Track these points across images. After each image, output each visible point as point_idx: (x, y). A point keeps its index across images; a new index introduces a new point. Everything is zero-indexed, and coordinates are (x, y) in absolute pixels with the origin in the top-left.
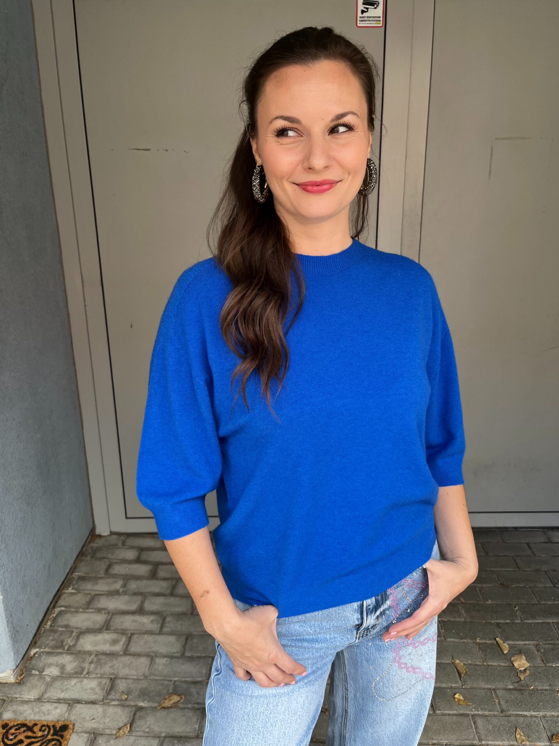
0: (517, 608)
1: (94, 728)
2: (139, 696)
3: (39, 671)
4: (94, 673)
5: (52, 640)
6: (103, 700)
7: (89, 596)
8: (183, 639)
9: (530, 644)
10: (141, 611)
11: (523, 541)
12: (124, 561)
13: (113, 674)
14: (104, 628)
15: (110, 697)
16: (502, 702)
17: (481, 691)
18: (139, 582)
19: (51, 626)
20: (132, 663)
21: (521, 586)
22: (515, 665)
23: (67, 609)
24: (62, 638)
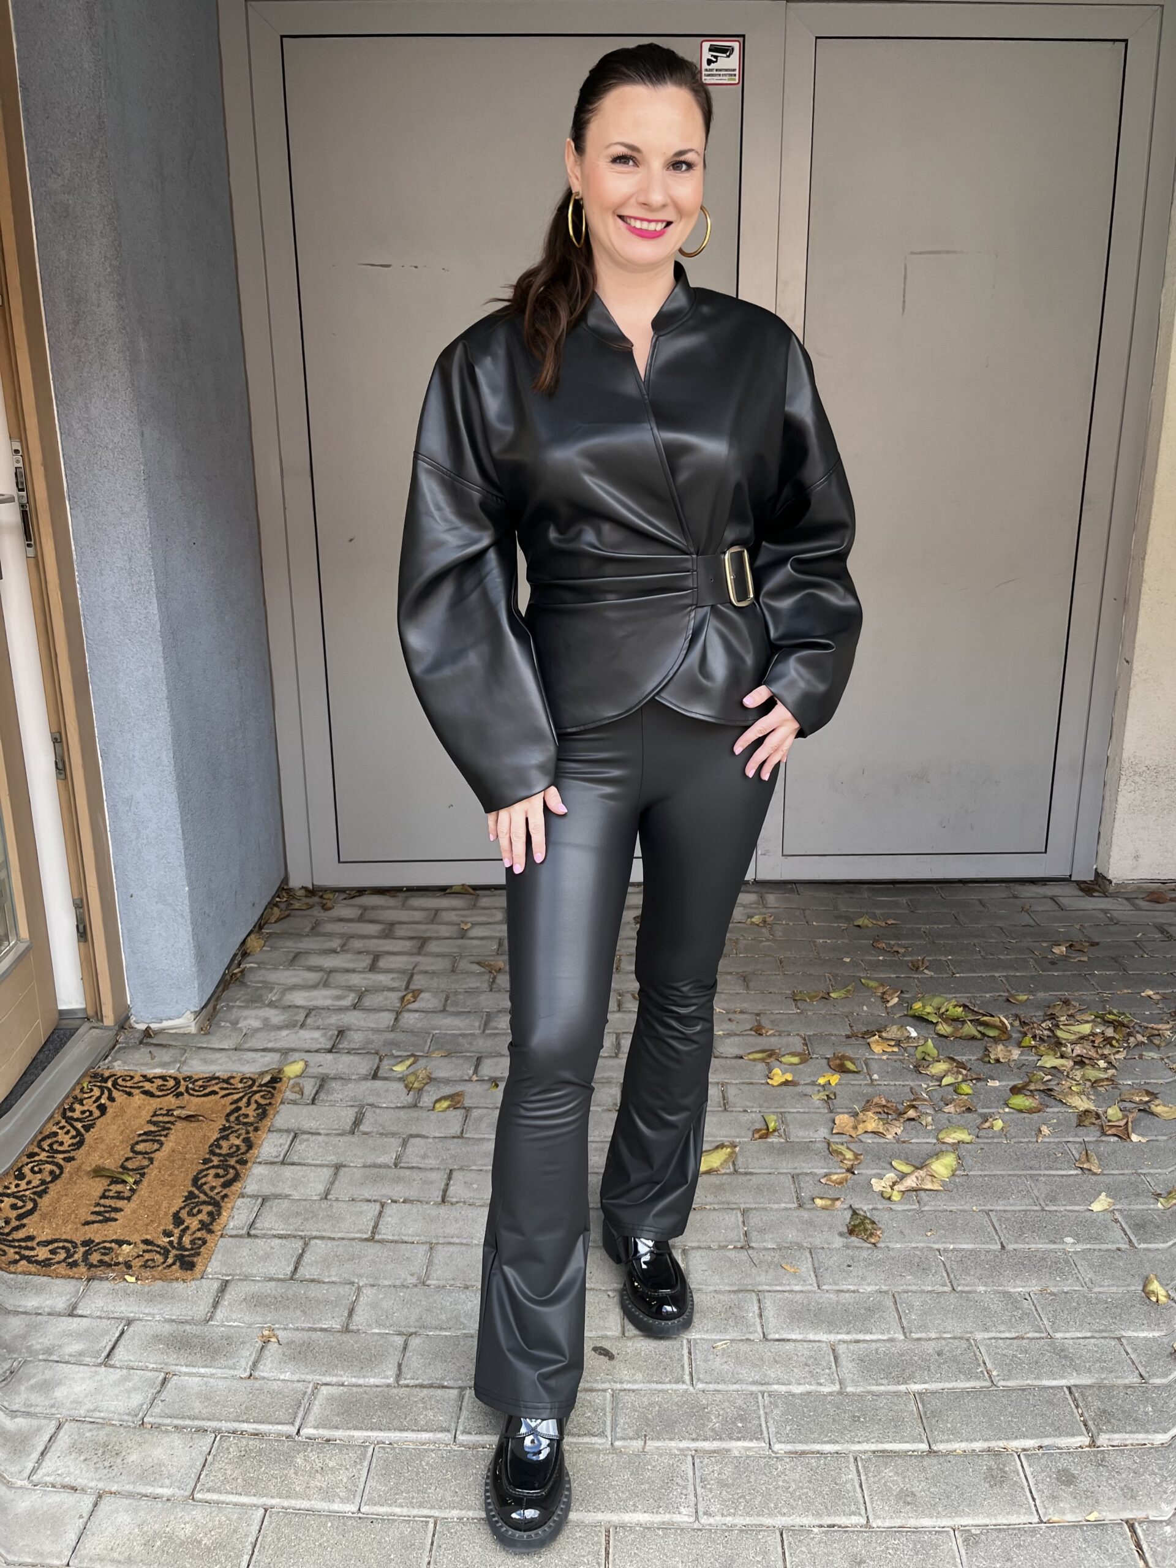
2: (384, 1045)
3: (231, 1023)
5: (245, 995)
6: (329, 1050)
7: (293, 954)
10: (373, 969)
12: (341, 920)
13: (343, 1027)
14: (321, 984)
18: (367, 942)
20: (368, 1017)
23: (261, 965)
24: (259, 993)
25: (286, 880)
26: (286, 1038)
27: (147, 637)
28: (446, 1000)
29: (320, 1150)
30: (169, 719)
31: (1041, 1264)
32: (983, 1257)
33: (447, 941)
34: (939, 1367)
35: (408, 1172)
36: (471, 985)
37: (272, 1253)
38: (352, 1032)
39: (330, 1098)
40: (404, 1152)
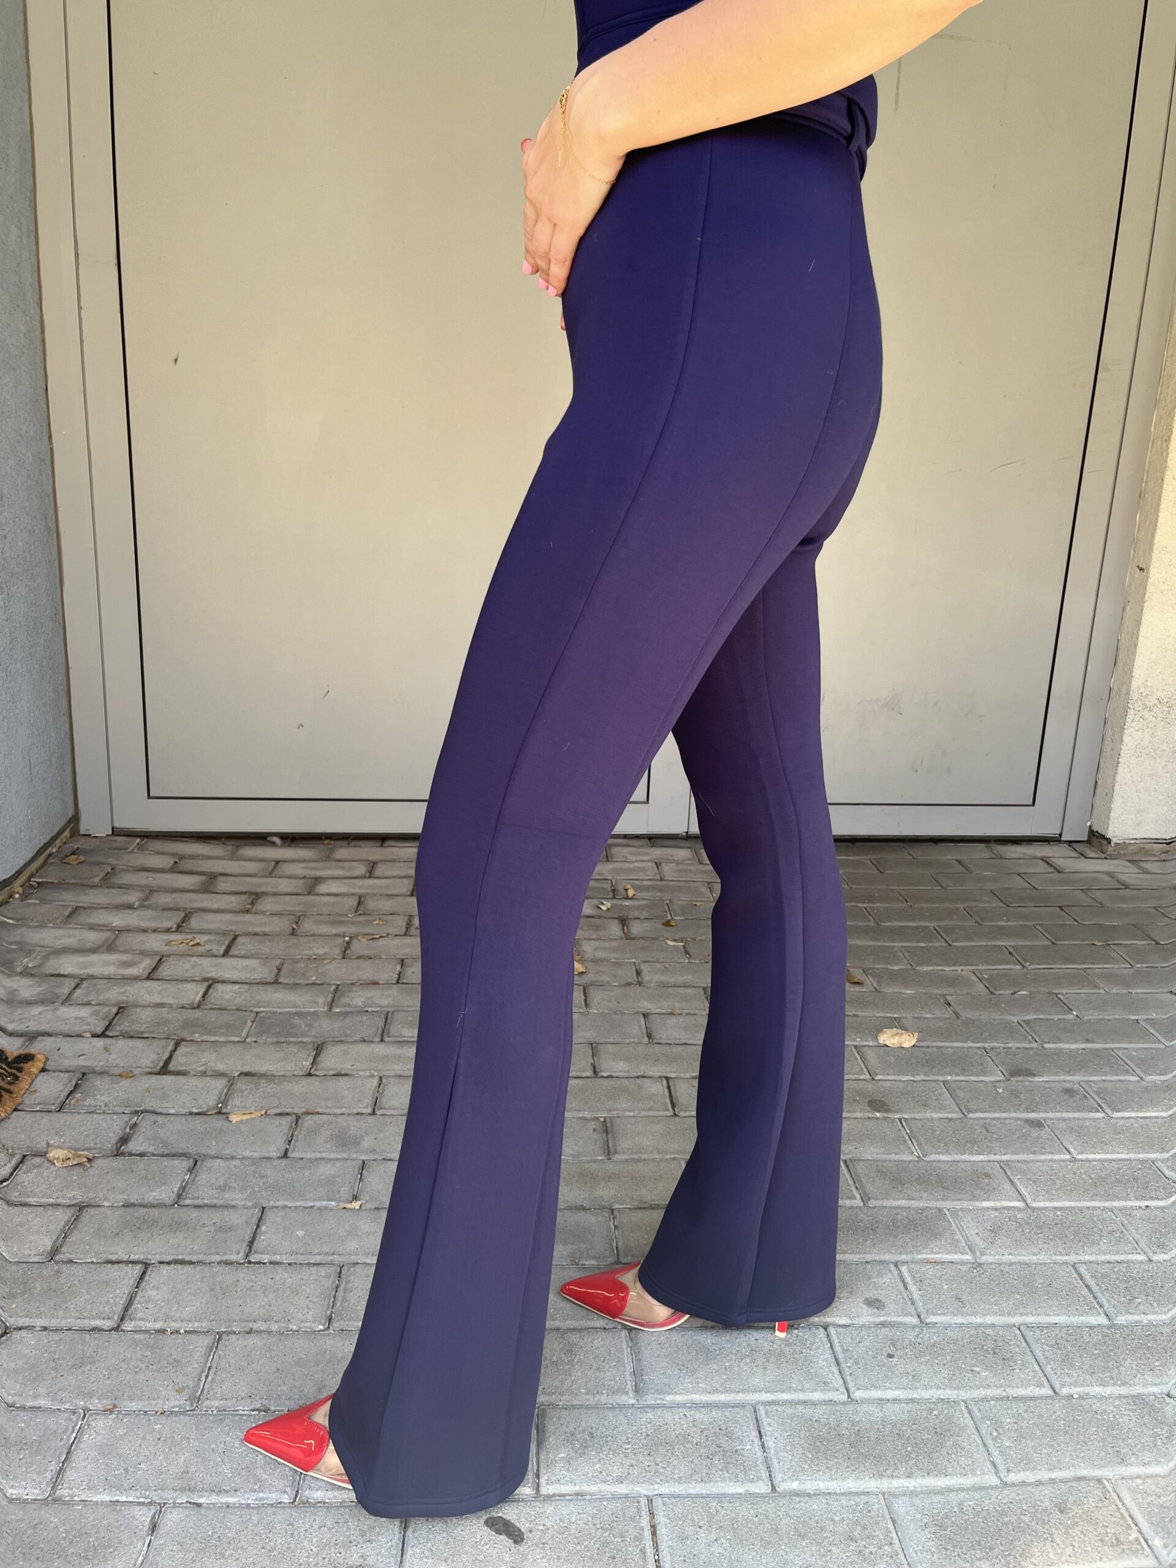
1: (83, 1066)
2: (183, 1028)
7: (70, 909)
8: (274, 963)
9: (964, 970)
10: (181, 929)
11: (949, 857)
12: (143, 869)
13: (127, 1002)
14: (105, 947)
18: (179, 897)
20: (165, 989)
23: (22, 922)
24: (9, 956)
25: (74, 819)
26: (37, 1018)
28: (279, 970)
32: (1086, 1338)
33: (287, 898)
36: (317, 951)
38: (138, 1010)
39: (90, 1101)
40: (193, 1181)
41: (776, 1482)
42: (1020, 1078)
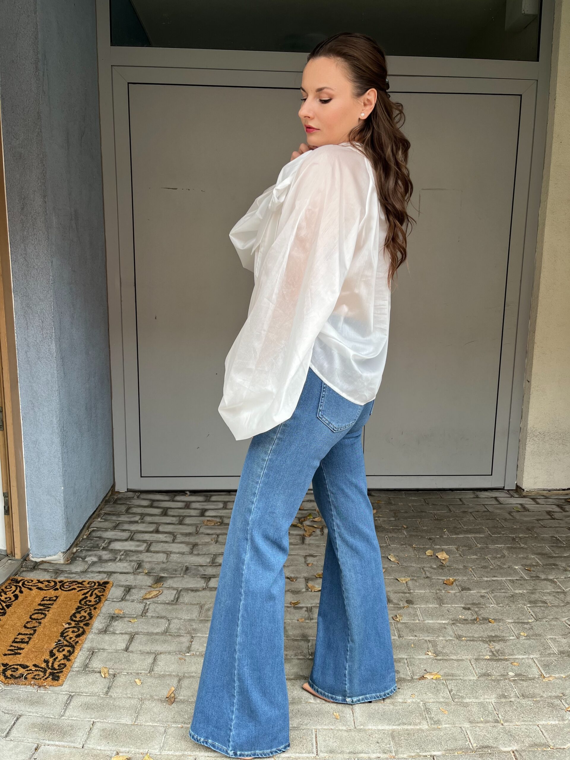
0: (445, 530)
1: (127, 585)
2: (160, 571)
3: (82, 558)
4: (125, 560)
5: (90, 544)
6: (133, 573)
7: (115, 523)
8: (191, 546)
9: (453, 548)
10: (157, 531)
11: (457, 497)
12: (140, 506)
13: (139, 561)
14: (130, 539)
15: (138, 571)
16: (427, 573)
17: (413, 568)
18: (153, 518)
19: (88, 537)
20: (153, 556)
21: (451, 519)
22: (439, 557)
23: (99, 529)
24: (97, 543)
25: (113, 486)
26: (111, 567)
27: (49, 360)
28: (193, 548)
29: (125, 626)
30: (58, 401)
31: (497, 686)
32: (467, 683)
33: (194, 518)
34: (446, 742)
35: (170, 638)
36: (206, 541)
37: (97, 681)
38: (144, 564)
39: (131, 598)
40: (169, 626)
41: (356, 726)
42: (465, 592)
